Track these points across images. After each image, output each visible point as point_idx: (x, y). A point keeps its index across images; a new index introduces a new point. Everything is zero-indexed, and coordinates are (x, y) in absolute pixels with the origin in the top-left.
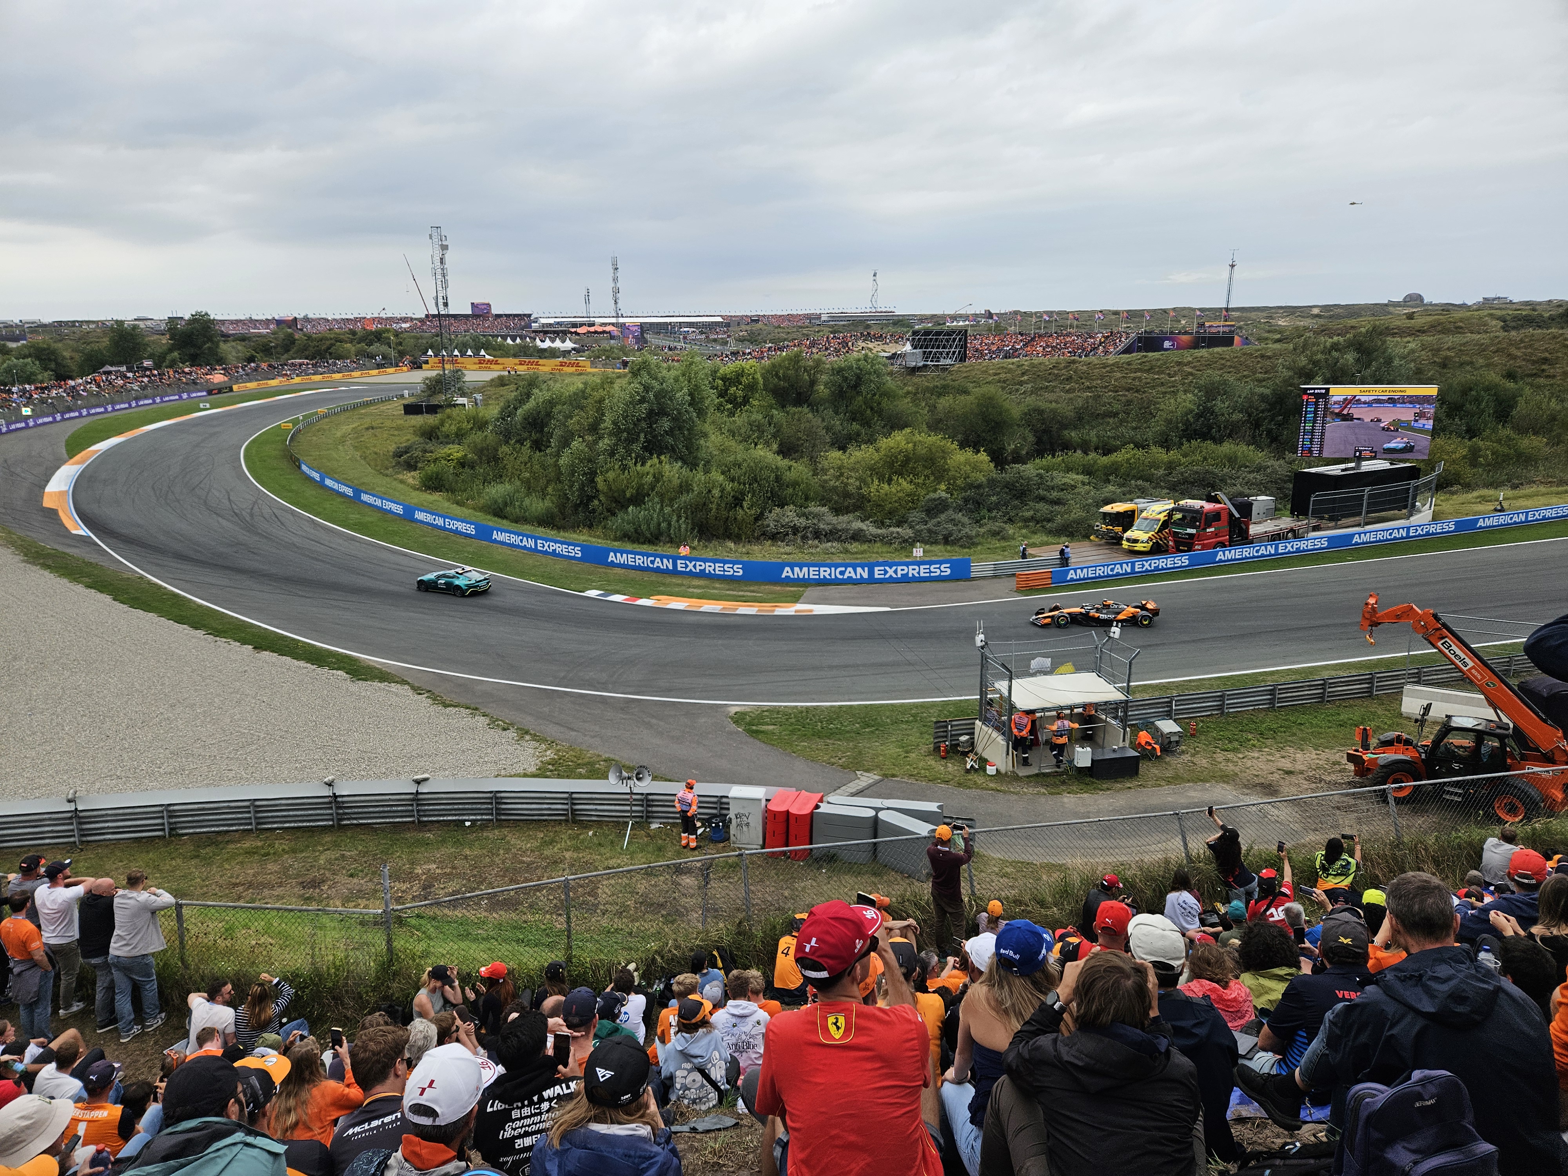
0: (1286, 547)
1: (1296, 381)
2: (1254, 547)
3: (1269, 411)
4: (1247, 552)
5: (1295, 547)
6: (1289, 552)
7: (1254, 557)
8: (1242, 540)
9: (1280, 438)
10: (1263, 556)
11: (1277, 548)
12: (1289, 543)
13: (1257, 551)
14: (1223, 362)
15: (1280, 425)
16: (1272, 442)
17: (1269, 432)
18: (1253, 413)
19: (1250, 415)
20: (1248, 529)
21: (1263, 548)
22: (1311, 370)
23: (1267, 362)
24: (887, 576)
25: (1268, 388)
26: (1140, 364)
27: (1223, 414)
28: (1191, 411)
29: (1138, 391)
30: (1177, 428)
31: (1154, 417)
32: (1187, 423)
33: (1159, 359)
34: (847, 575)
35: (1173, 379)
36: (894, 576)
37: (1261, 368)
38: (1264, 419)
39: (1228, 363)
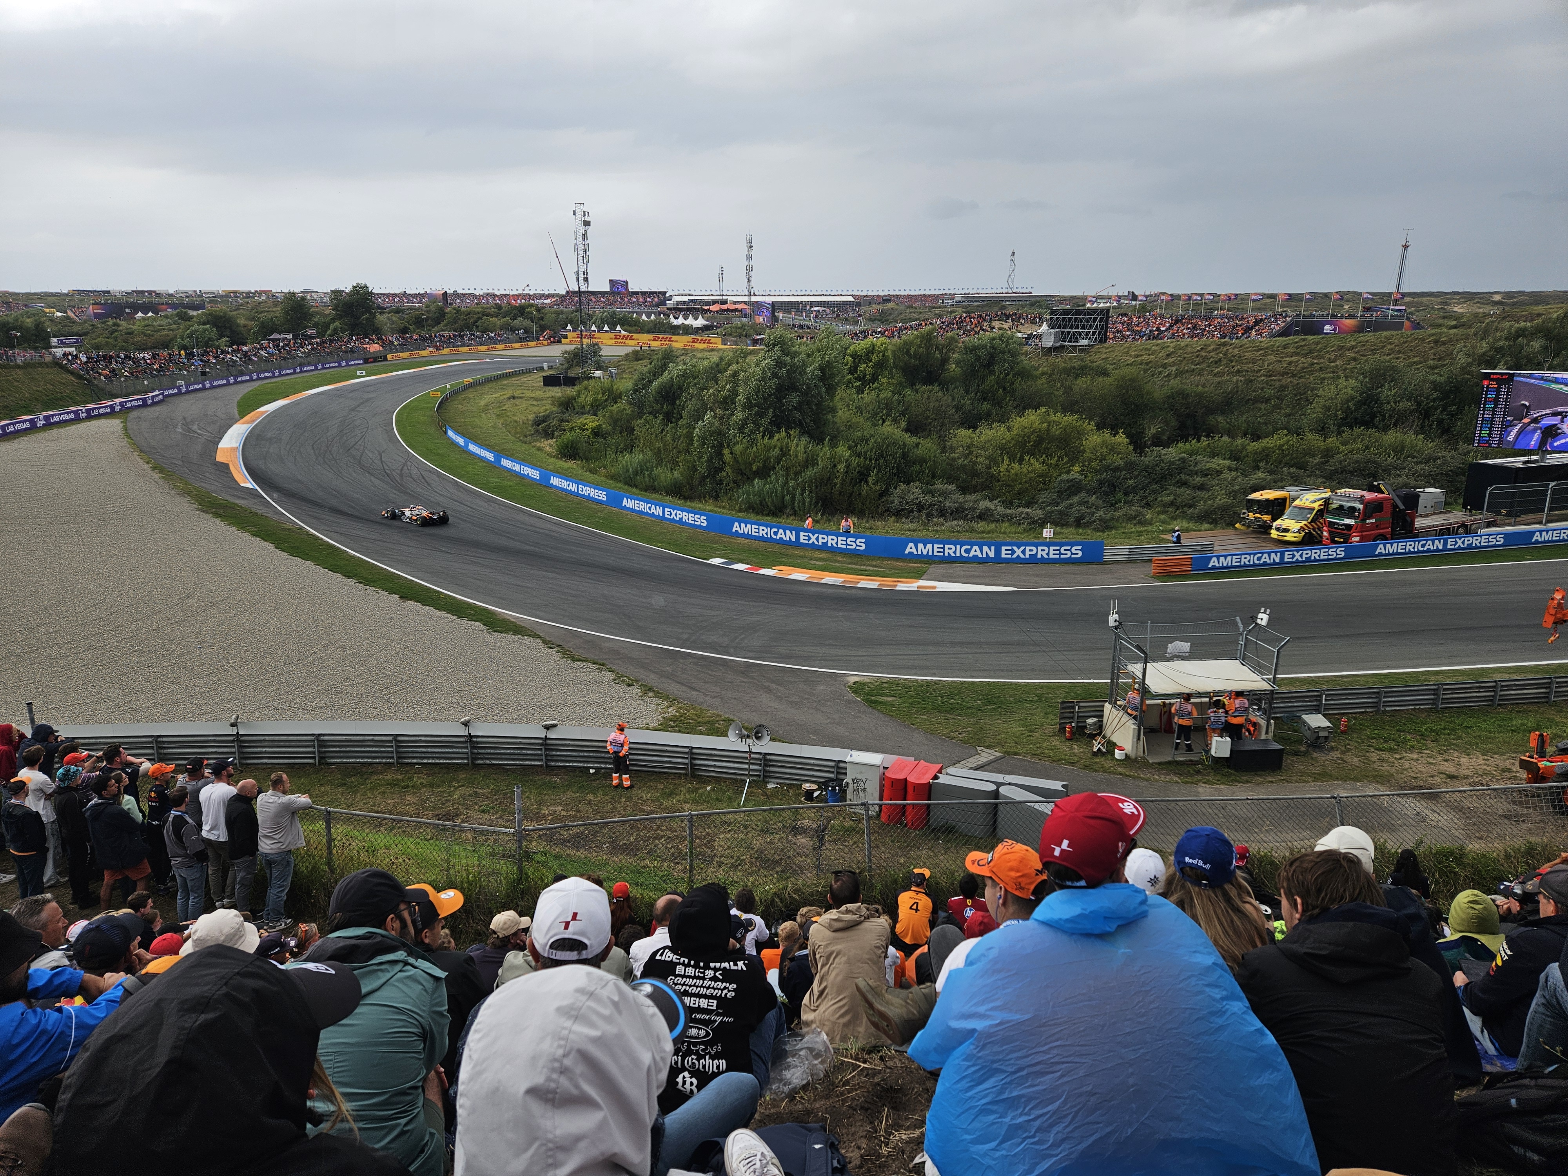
0: (1456, 542)
1: (1476, 366)
2: (1419, 541)
3: (1442, 400)
4: (1411, 546)
5: (1466, 543)
6: (1460, 548)
7: (1419, 552)
8: (1406, 533)
9: (1452, 429)
10: (1429, 551)
11: (1445, 544)
12: (1460, 538)
13: (1423, 546)
14: (1389, 347)
15: (1452, 415)
16: (1443, 433)
17: (1440, 422)
18: (1423, 402)
19: (1419, 404)
20: (1413, 522)
21: (1430, 542)
22: (1492, 357)
23: (1442, 348)
24: (1014, 556)
25: (1441, 376)
26: (1297, 348)
27: (1389, 403)
28: (1353, 398)
29: (1294, 376)
30: (1336, 415)
31: (1311, 403)
32: (1347, 412)
33: (1318, 343)
34: (972, 553)
35: (1333, 364)
36: (1022, 556)
37: (1434, 355)
38: (1436, 409)
39: (1397, 349)
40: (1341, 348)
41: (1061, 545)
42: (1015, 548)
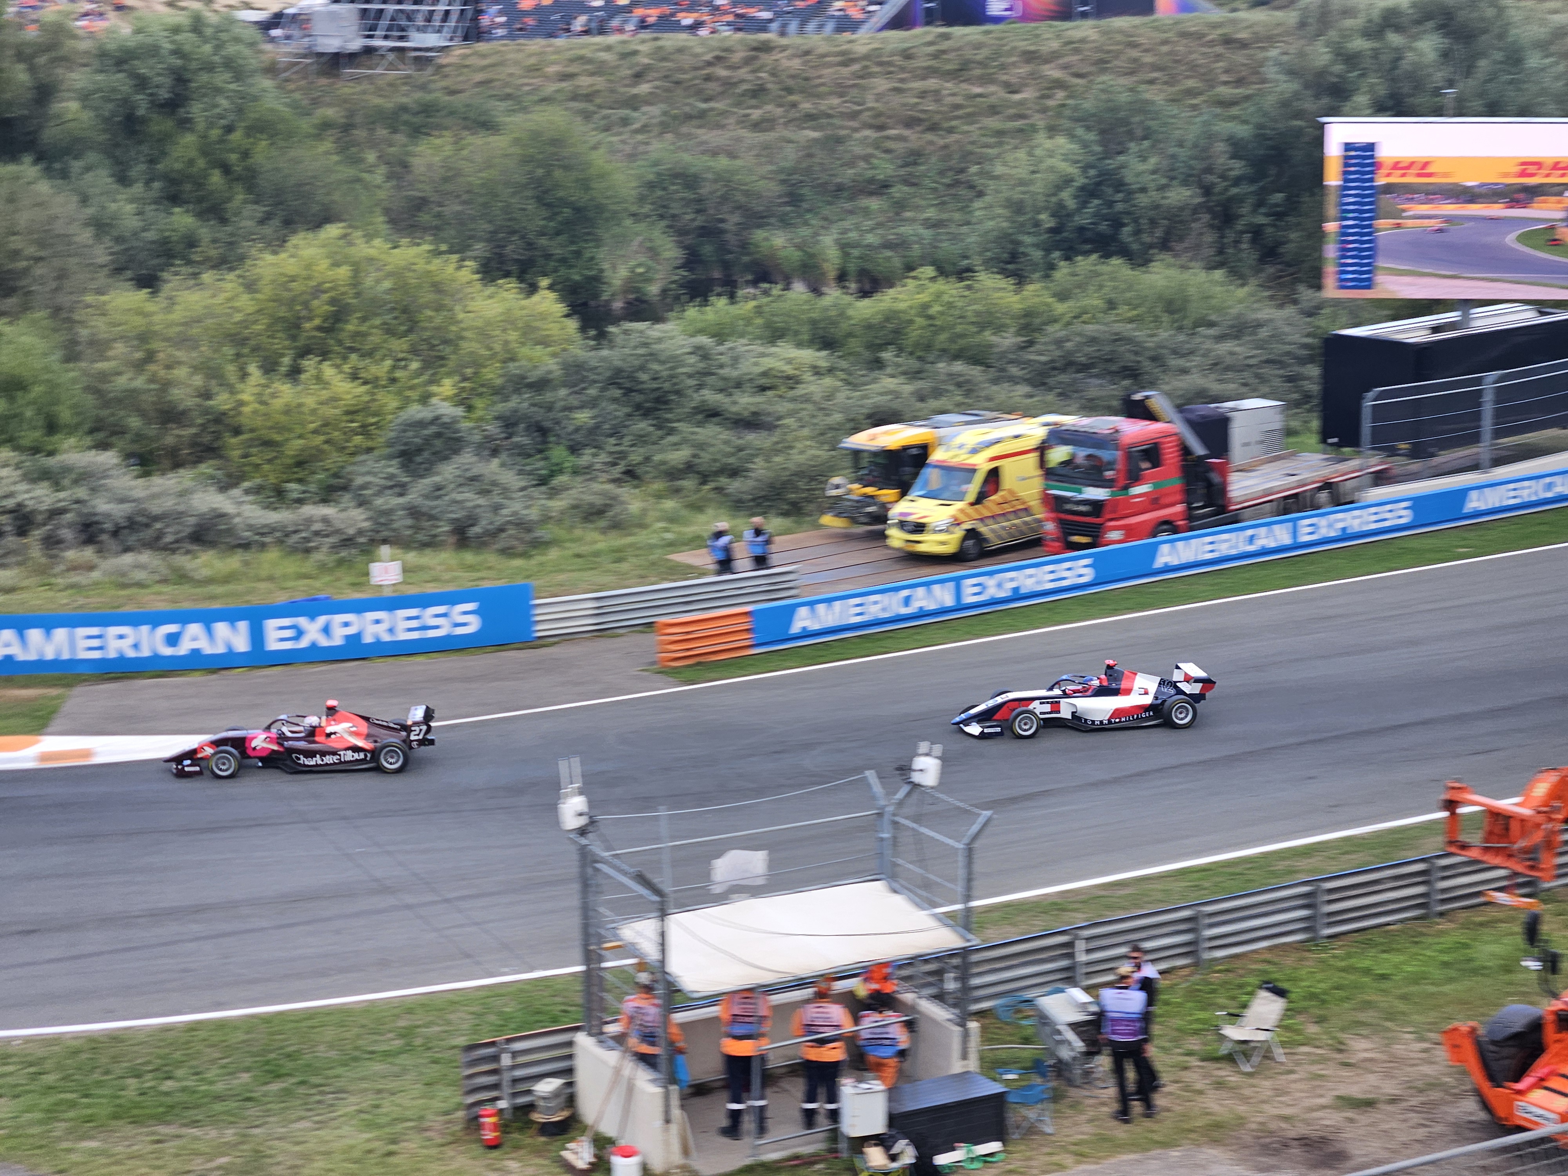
0: (1317, 527)
1: (1309, 105)
3: (1252, 180)
4: (1229, 541)
14: (1134, 53)
15: (1279, 217)
16: (1264, 260)
17: (1256, 234)
18: (1213, 185)
19: (1207, 191)
20: (1225, 486)
22: (1343, 77)
23: (1240, 57)
24: (304, 643)
25: (1245, 122)
26: (936, 56)
27: (1143, 190)
28: (1068, 181)
29: (933, 128)
30: (1037, 224)
31: (980, 194)
32: (1059, 212)
33: (978, 46)
34: (184, 648)
35: (1017, 97)
36: (324, 642)
37: (1227, 71)
38: (1242, 201)
39: (1148, 59)
40: (1030, 57)
41: (424, 601)
42: (302, 621)
